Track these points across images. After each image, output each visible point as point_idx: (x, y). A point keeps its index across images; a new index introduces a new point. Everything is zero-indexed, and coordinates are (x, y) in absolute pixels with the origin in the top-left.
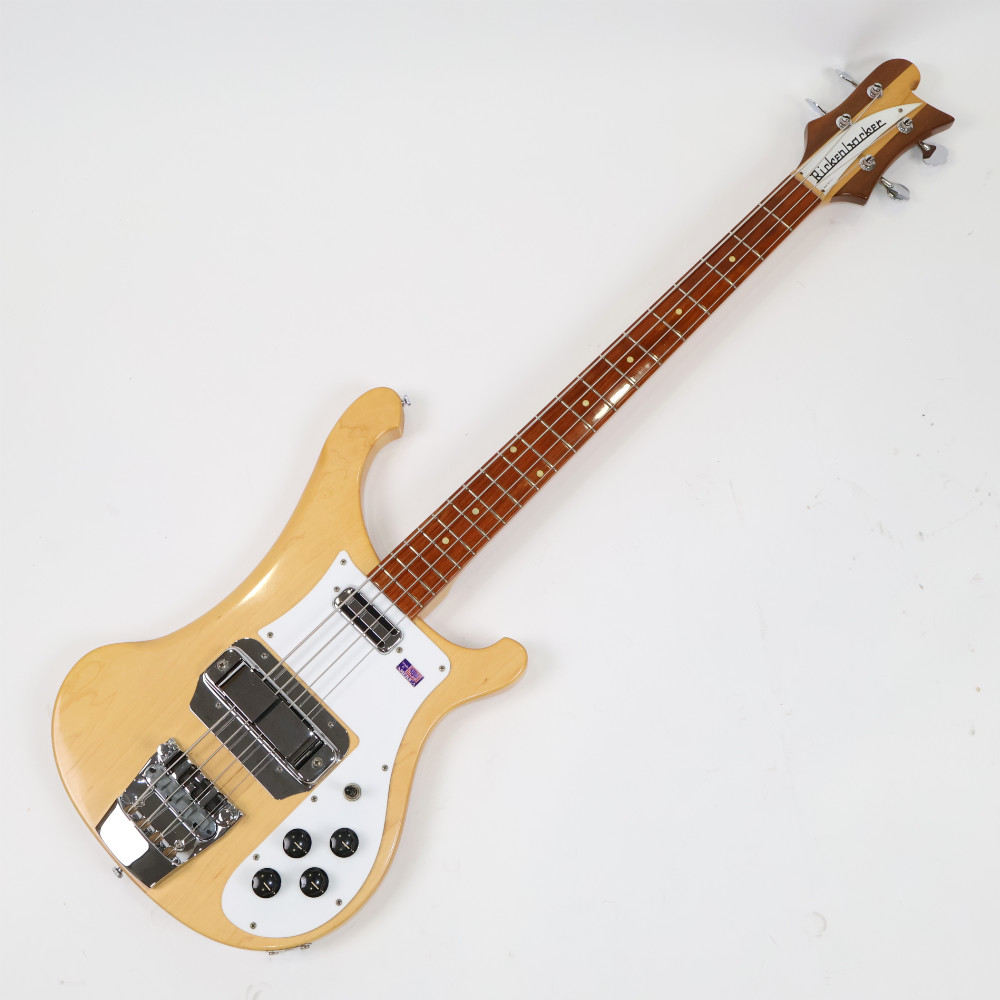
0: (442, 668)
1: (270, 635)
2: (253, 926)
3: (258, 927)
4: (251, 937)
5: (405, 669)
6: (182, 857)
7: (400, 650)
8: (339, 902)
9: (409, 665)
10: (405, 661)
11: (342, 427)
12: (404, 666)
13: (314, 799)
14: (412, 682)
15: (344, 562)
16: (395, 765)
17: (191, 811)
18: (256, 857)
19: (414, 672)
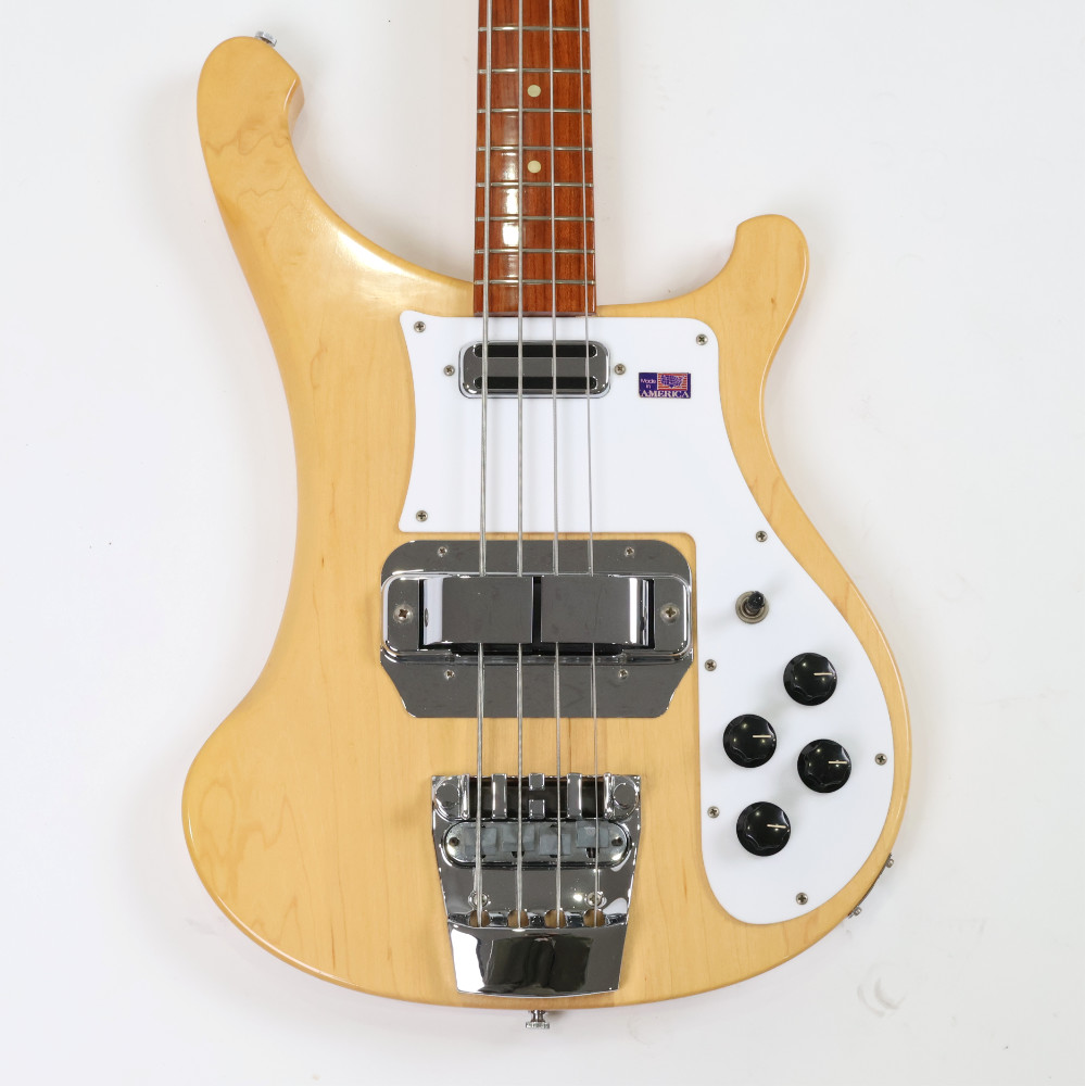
0: (701, 339)
1: (422, 516)
2: (802, 899)
3: (809, 895)
4: (813, 916)
5: (654, 387)
6: (617, 907)
7: (620, 369)
8: (881, 759)
9: (653, 376)
10: (643, 376)
11: (218, 152)
12: (649, 384)
13: (710, 665)
14: (681, 394)
15: (420, 326)
16: (769, 520)
17: (567, 838)
18: (713, 812)
19: (670, 379)
